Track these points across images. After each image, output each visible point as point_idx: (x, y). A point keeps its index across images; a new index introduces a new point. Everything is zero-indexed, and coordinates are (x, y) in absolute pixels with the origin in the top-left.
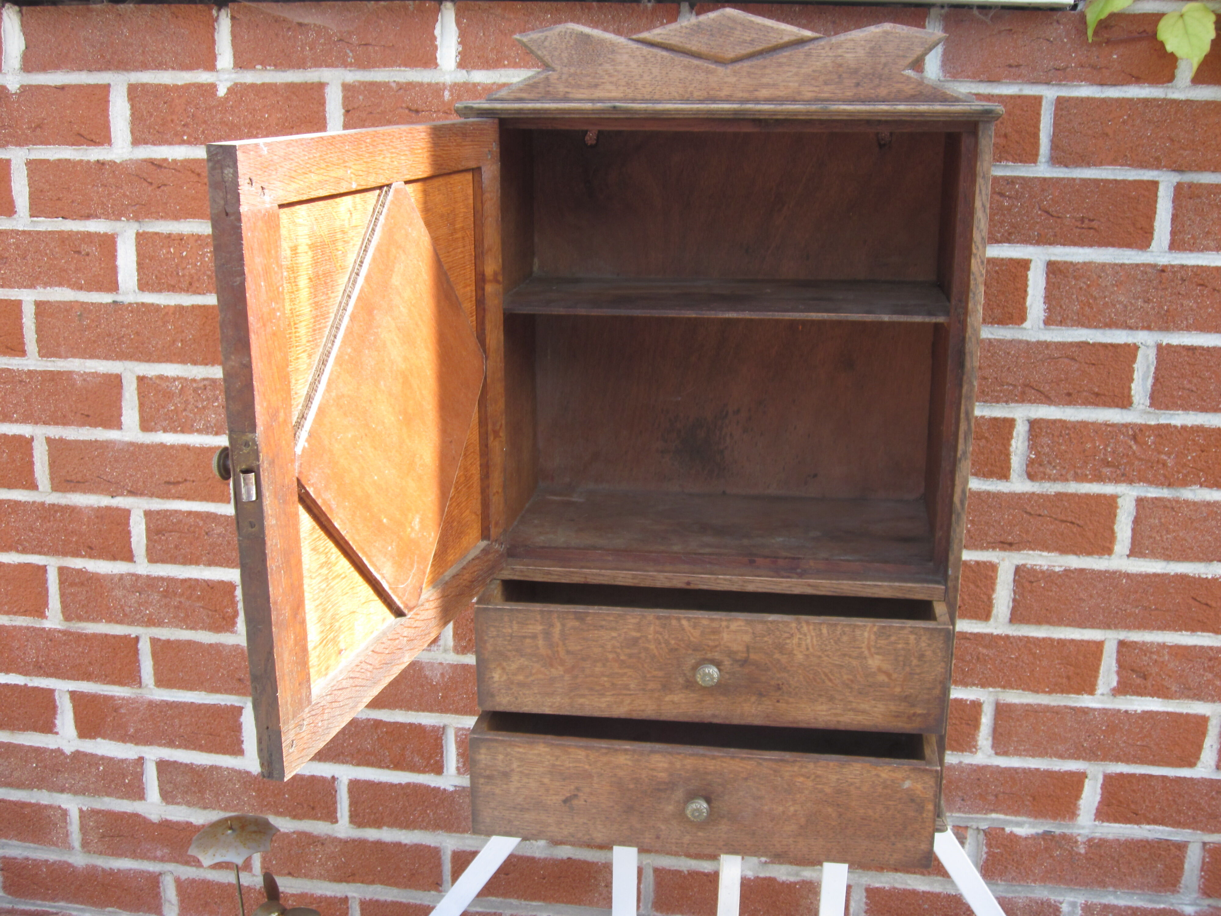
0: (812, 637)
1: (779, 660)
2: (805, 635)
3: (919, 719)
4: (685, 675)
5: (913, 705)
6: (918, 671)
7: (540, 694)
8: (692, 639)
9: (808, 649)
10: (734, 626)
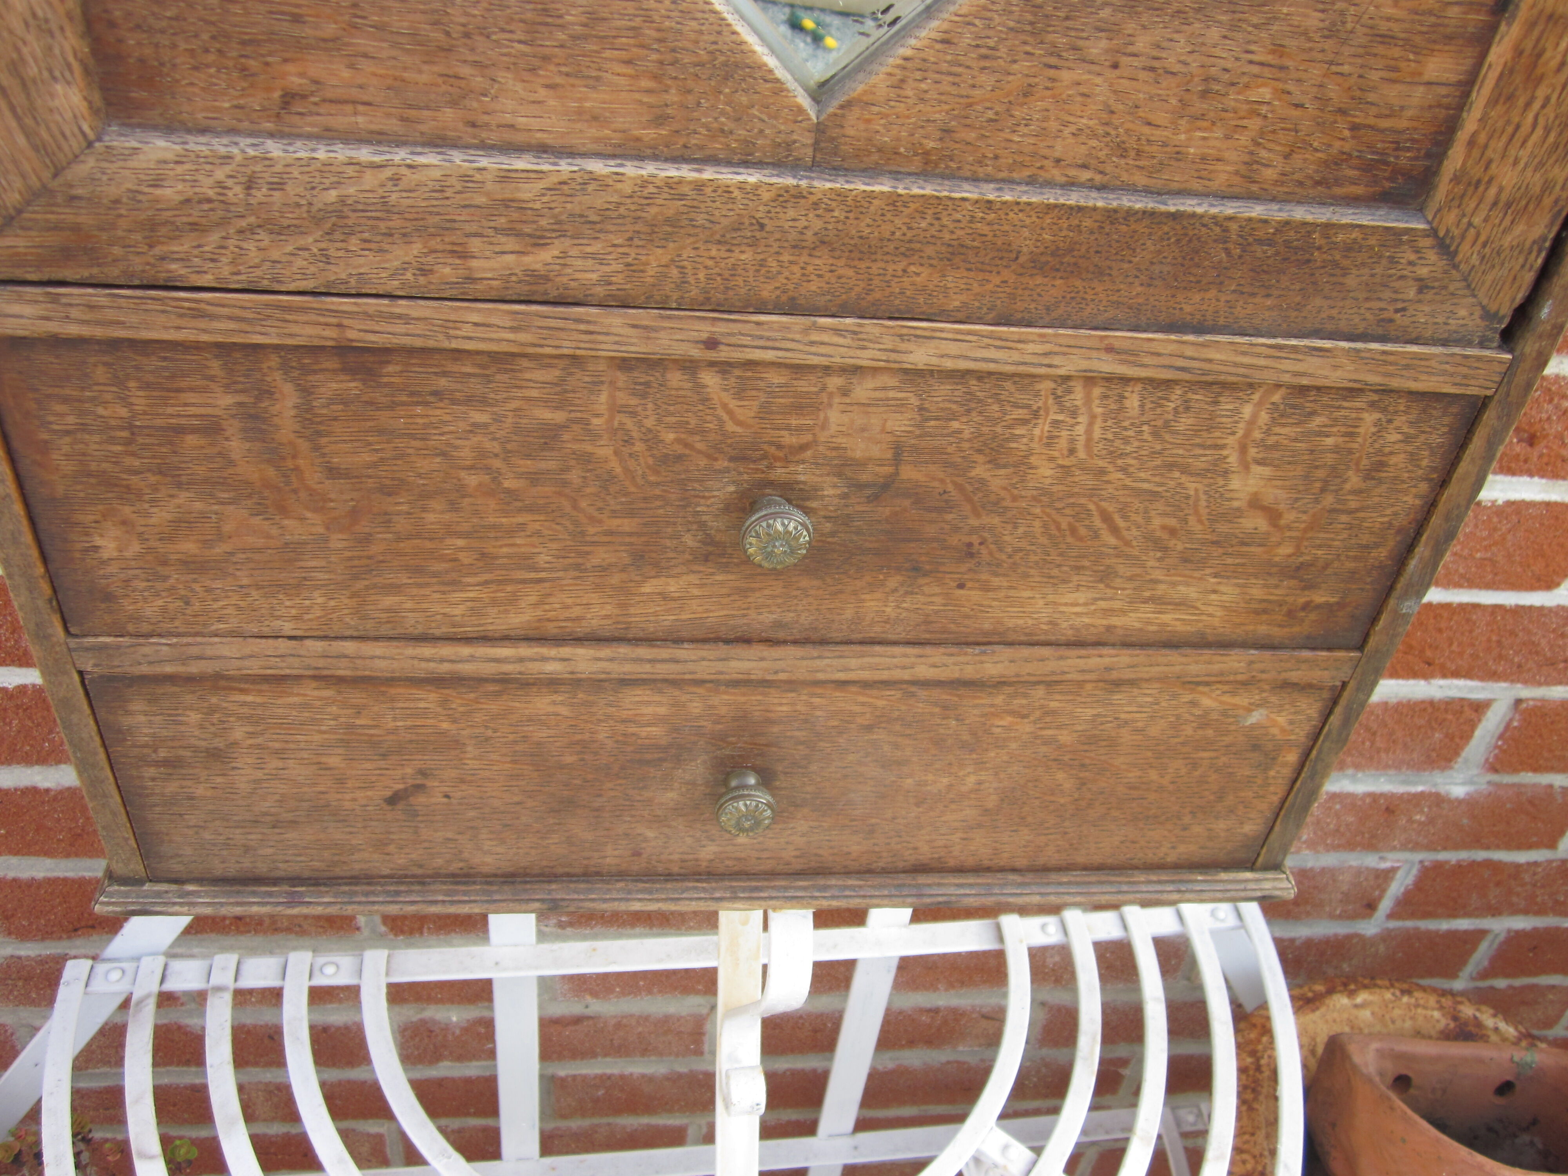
0: (1093, 417)
1: (983, 482)
2: (1074, 414)
3: (1313, 616)
4: (702, 525)
5: (1309, 586)
6: (1353, 505)
7: (258, 587)
8: (730, 427)
9: (1072, 451)
10: (863, 390)
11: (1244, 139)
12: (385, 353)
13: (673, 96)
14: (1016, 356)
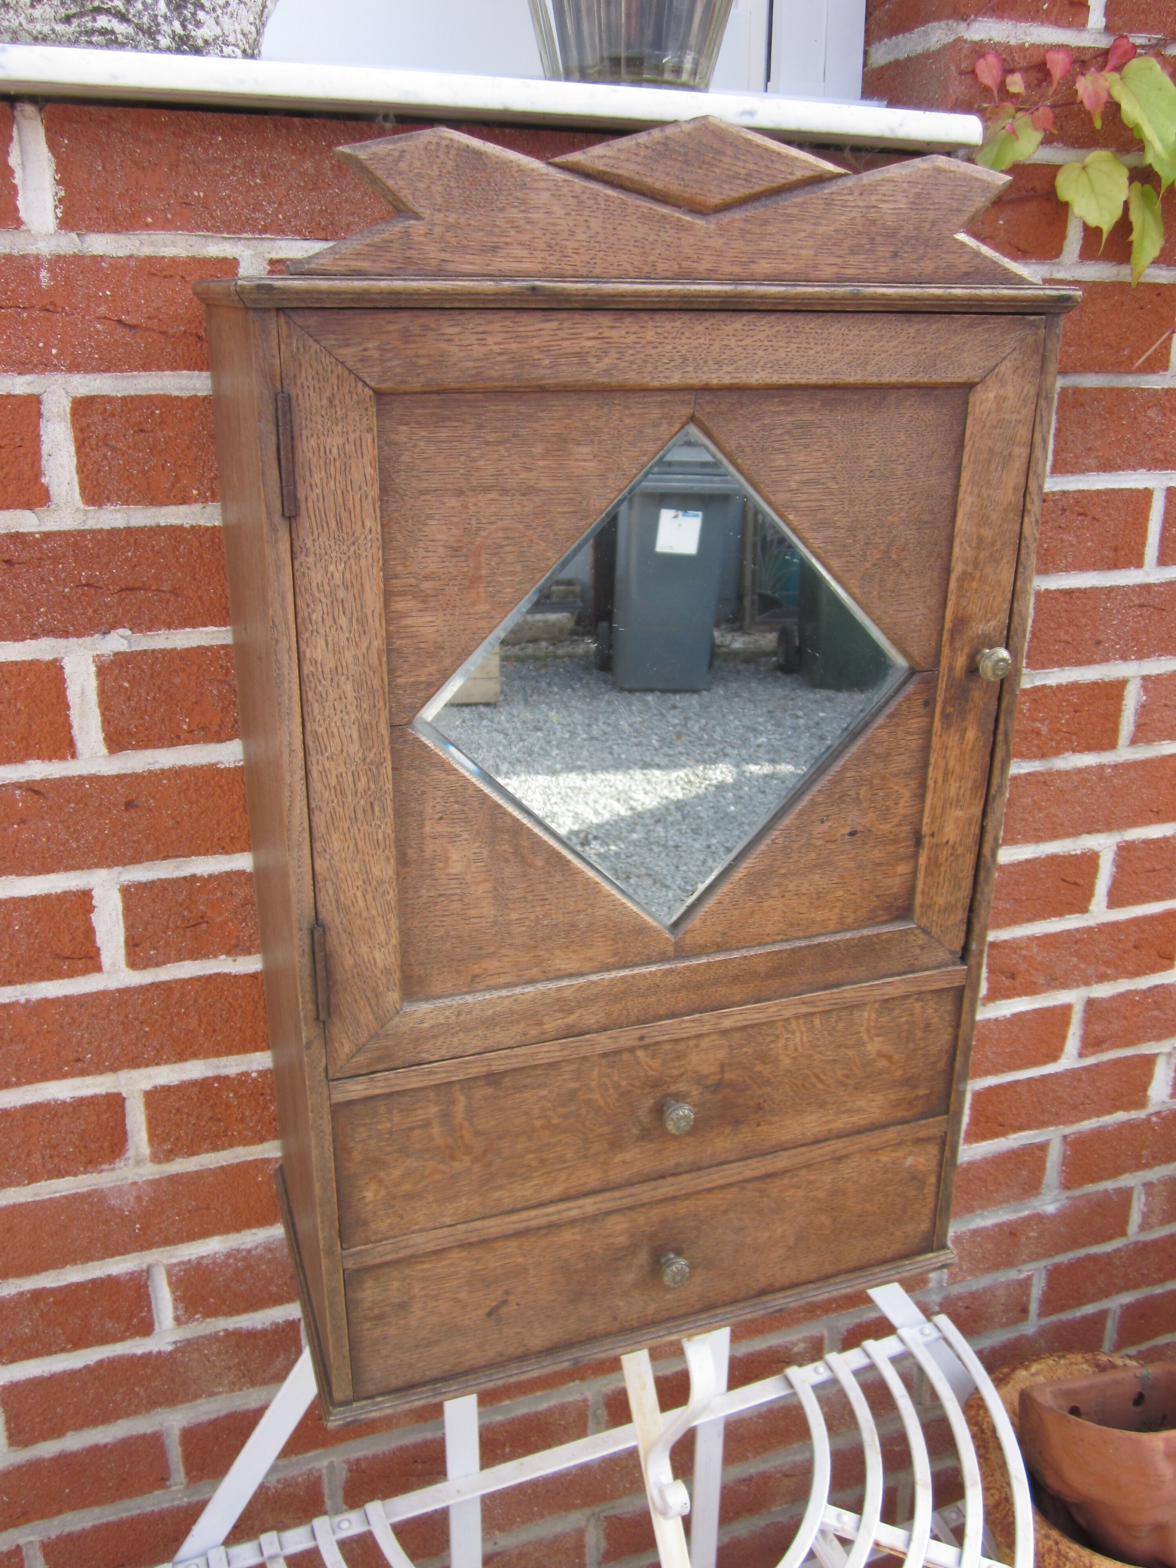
0: (802, 1032)
1: (760, 1073)
2: (793, 1033)
3: (921, 1102)
4: (640, 1122)
5: (915, 1087)
6: (922, 1045)
7: (437, 1201)
8: (650, 1073)
9: (796, 1050)
10: (704, 1043)
11: (837, 910)
12: (504, 1073)
13: (620, 945)
14: (766, 1015)
